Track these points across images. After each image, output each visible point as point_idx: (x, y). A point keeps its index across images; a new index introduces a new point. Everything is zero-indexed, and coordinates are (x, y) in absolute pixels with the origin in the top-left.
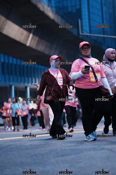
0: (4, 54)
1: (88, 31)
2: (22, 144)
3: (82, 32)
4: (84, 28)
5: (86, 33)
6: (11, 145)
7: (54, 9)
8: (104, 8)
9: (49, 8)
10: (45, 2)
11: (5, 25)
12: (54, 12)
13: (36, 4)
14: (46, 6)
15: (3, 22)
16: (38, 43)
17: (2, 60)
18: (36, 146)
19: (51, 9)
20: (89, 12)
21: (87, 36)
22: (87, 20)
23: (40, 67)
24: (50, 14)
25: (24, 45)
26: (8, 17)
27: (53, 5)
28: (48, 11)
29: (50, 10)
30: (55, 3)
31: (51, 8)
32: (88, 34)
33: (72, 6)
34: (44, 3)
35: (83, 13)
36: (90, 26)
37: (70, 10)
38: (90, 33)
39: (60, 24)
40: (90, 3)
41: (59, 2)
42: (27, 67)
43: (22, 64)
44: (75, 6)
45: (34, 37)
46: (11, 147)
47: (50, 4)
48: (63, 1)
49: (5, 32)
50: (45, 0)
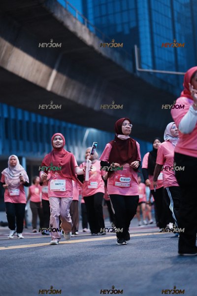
1: (150, 65)
2: (39, 256)
3: (140, 67)
4: (144, 60)
5: (148, 69)
7: (92, 29)
8: (178, 27)
9: (84, 27)
10: (77, 16)
11: (10, 55)
12: (92, 34)
13: (62, 20)
14: (79, 24)
15: (6, 52)
16: (66, 85)
17: (6, 115)
18: (64, 259)
19: (87, 29)
20: (152, 33)
21: (148, 73)
22: (149, 47)
23: (70, 125)
24: (87, 36)
25: (42, 90)
26: (15, 43)
27: (92, 22)
28: (83, 31)
29: (85, 30)
30: (95, 18)
31: (88, 27)
32: (151, 70)
33: (123, 24)
34: (75, 18)
35: (142, 36)
36: (153, 57)
37: (119, 29)
38: (154, 68)
39: (104, 53)
40: (154, 19)
41: (101, 16)
42: (48, 125)
43: (39, 121)
44: (129, 23)
45: (60, 75)
46: (21, 261)
47: (86, 20)
48: (107, 15)
49: (10, 67)
50: (77, 14)
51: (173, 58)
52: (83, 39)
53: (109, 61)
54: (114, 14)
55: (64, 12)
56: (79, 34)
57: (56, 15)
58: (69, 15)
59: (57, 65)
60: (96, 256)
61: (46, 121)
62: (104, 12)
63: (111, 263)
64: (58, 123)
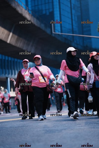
1: (60, 30)
2: (3, 126)
3: (54, 32)
4: (56, 28)
5: (58, 32)
7: (30, 12)
8: (73, 11)
9: (26, 11)
10: (23, 6)
12: (30, 15)
13: (15, 7)
14: (24, 10)
18: (15, 128)
19: (28, 12)
20: (60, 14)
21: (59, 34)
23: (19, 60)
24: (28, 16)
25: (5, 43)
27: (30, 9)
28: (26, 13)
29: (27, 12)
30: (32, 7)
31: (28, 11)
32: (60, 33)
33: (46, 10)
34: (22, 7)
35: (55, 16)
36: (61, 27)
37: (44, 12)
38: (61, 32)
39: (36, 24)
40: (61, 7)
41: (35, 6)
42: (8, 61)
43: (4, 58)
44: (49, 9)
45: (14, 35)
47: (27, 8)
48: (38, 5)
50: (23, 5)
51: (71, 27)
52: (26, 17)
53: (39, 28)
54: (42, 4)
55: (16, 3)
56: (24, 15)
57: (12, 5)
58: (18, 5)
59: (12, 30)
61: (7, 58)
62: (36, 4)
63: (39, 129)
64: (13, 59)
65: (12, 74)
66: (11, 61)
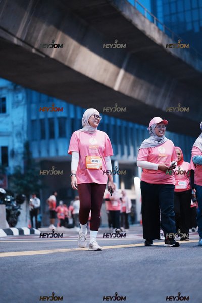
0: (76, 105)
2: (105, 259)
6: (87, 261)
7: (161, 27)
9: (153, 26)
10: (146, 14)
11: (77, 54)
12: (161, 32)
13: (131, 18)
14: (148, 22)
15: (73, 51)
16: (134, 85)
17: (72, 116)
18: (131, 263)
19: (156, 27)
23: (137, 126)
24: (156, 34)
25: (109, 90)
26: (82, 42)
27: (161, 20)
28: (152, 29)
29: (154, 28)
30: (164, 16)
31: (157, 25)
33: (193, 22)
34: (144, 16)
37: (189, 27)
41: (171, 14)
42: (115, 126)
44: (199, 21)
45: (128, 75)
46: (87, 263)
47: (155, 18)
48: (177, 13)
49: (77, 67)
50: (146, 12)
52: (152, 38)
53: (179, 60)
54: (184, 11)
55: (133, 10)
56: (148, 33)
57: (124, 13)
58: (137, 13)
59: (125, 64)
60: (164, 260)
62: (173, 10)
63: (179, 267)
64: (125, 123)
65: (123, 153)
66: (120, 127)
